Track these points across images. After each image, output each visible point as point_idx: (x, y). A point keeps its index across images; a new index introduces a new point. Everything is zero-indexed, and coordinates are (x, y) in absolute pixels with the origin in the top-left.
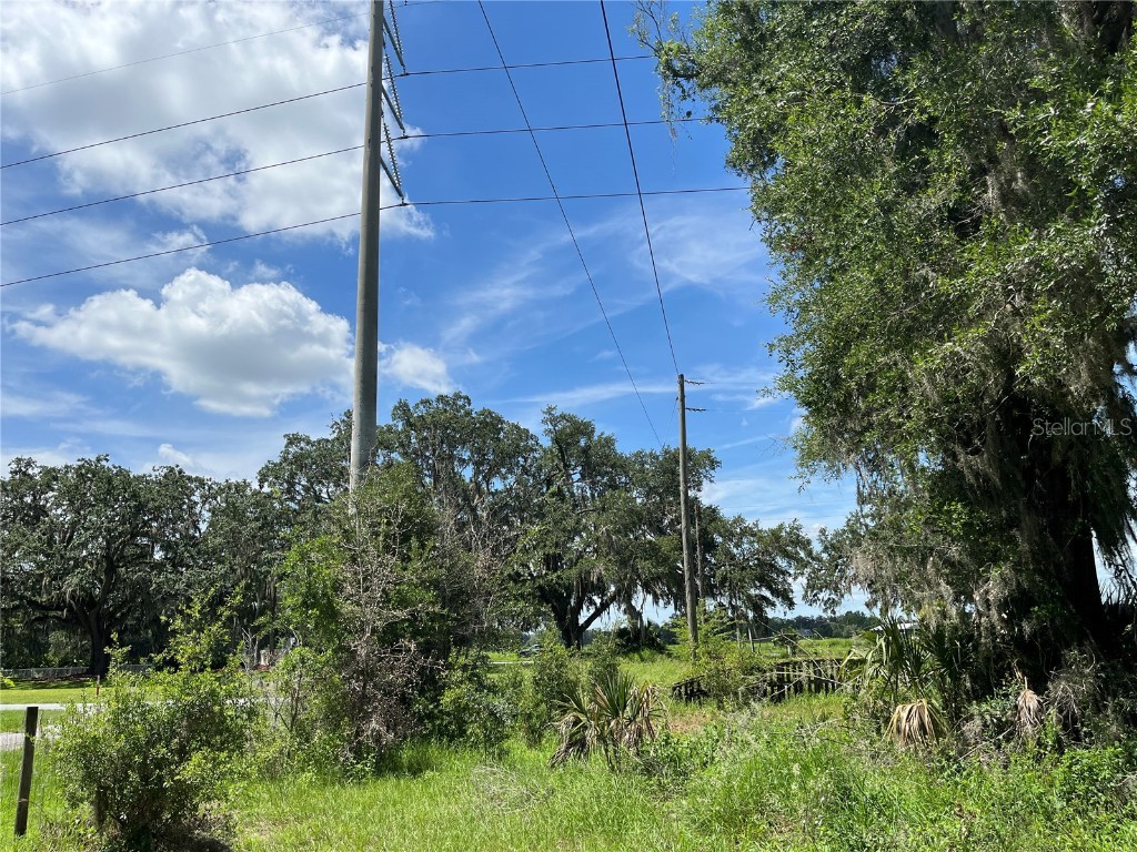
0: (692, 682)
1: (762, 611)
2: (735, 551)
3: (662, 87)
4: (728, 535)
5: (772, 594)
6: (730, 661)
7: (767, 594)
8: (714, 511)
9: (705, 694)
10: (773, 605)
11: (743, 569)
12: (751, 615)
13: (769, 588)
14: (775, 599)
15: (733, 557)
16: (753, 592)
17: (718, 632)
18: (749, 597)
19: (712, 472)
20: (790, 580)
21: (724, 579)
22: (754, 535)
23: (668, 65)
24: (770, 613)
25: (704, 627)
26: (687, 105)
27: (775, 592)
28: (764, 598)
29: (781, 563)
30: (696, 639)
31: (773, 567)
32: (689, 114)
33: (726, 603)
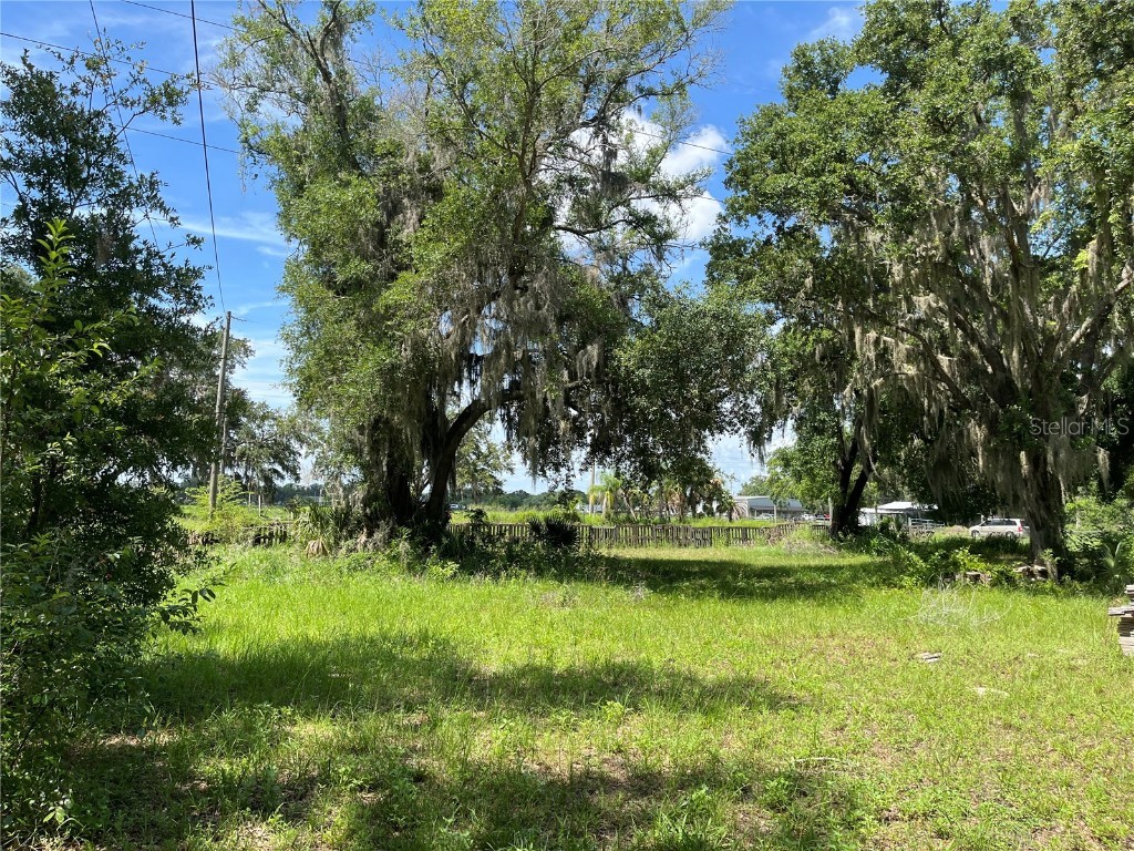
0: (207, 534)
1: (272, 482)
2: (257, 431)
3: (241, 155)
4: (253, 418)
5: (283, 469)
6: (237, 521)
7: (279, 468)
8: (243, 393)
9: (217, 541)
10: (283, 477)
11: (262, 447)
12: (262, 484)
13: (281, 464)
14: (285, 473)
15: (254, 437)
16: (266, 466)
17: (232, 499)
18: (262, 471)
19: (245, 359)
20: (299, 459)
21: (243, 455)
22: (275, 419)
23: (246, 140)
24: (279, 483)
25: (220, 495)
26: (256, 170)
27: (285, 468)
28: (275, 471)
29: (295, 445)
30: (214, 505)
31: (287, 448)
32: (256, 176)
33: (242, 474)
